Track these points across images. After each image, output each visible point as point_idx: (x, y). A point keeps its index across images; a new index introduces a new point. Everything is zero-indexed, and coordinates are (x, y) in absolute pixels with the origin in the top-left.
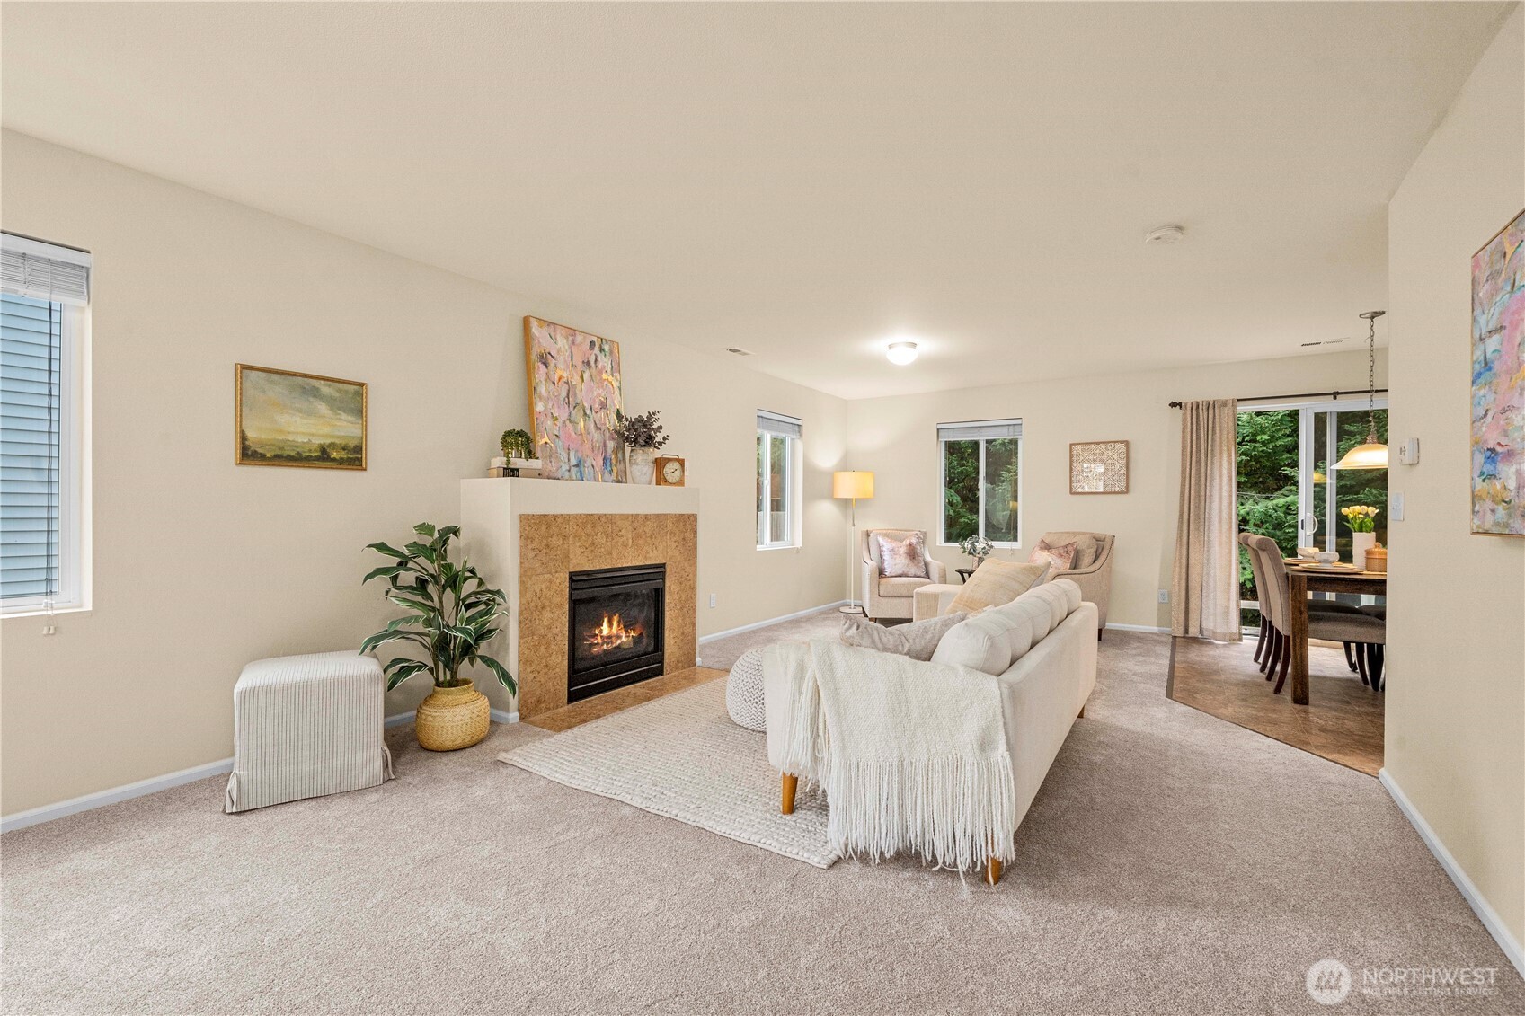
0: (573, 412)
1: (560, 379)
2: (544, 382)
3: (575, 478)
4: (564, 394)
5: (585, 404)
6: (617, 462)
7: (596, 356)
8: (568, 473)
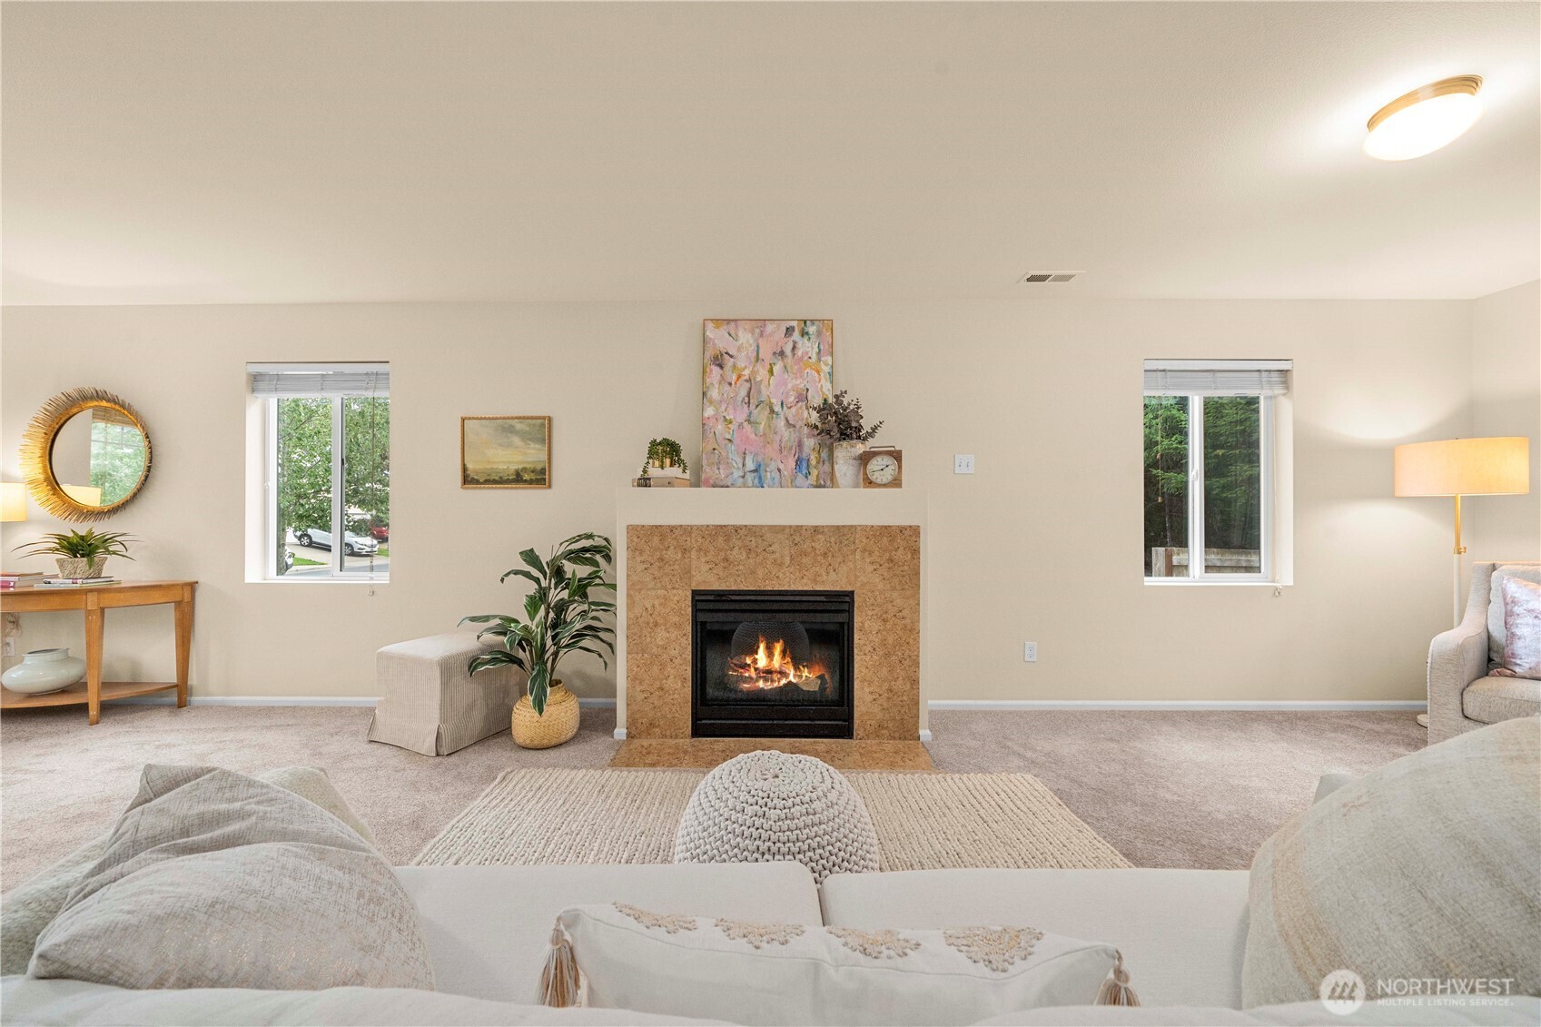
0: (755, 412)
1: (739, 377)
2: (717, 386)
3: (750, 484)
4: (743, 393)
5: (773, 401)
6: (818, 463)
7: (795, 343)
8: (741, 480)
